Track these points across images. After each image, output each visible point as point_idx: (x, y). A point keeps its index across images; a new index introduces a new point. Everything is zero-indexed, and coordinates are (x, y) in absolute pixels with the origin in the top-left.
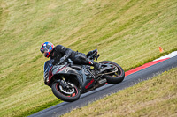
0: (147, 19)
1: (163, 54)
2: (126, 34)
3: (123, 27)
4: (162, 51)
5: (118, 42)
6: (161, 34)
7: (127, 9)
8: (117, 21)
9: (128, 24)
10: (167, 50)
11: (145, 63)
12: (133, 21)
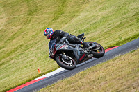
0: (28, 47)
1: (41, 75)
2: (12, 59)
3: (9, 54)
4: (40, 73)
5: (5, 66)
6: (39, 58)
7: (13, 39)
8: (5, 49)
9: (14, 51)
10: (44, 71)
11: (27, 82)
12: (17, 49)
